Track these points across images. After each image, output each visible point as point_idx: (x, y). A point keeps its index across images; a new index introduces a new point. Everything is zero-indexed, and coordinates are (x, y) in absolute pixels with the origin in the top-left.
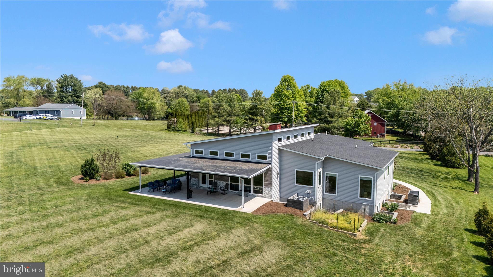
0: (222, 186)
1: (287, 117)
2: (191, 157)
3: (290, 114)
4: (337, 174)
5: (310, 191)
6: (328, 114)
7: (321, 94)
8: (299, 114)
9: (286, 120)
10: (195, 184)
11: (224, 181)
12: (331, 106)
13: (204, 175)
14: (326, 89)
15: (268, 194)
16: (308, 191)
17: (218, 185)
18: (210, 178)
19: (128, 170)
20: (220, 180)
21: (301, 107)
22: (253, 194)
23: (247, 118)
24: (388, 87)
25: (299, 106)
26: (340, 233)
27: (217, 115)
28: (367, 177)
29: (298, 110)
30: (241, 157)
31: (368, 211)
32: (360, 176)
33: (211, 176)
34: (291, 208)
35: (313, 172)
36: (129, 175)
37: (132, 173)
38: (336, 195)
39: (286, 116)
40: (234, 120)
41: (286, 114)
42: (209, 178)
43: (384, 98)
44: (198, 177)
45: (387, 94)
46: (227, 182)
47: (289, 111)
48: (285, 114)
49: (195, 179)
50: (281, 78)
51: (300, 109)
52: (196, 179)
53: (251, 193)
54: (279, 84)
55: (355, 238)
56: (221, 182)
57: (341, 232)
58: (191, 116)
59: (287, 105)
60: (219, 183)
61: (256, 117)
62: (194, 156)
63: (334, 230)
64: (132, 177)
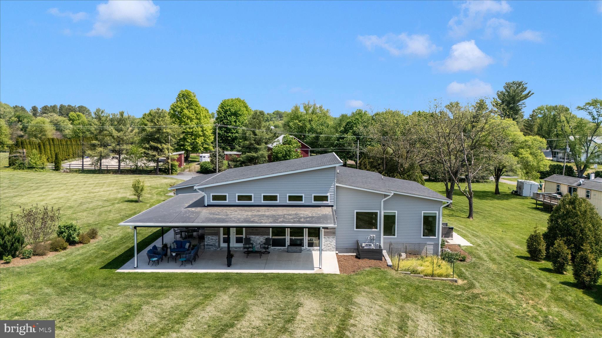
0: (259, 242)
1: (191, 144)
2: (205, 206)
3: (194, 140)
4: (396, 212)
5: (374, 235)
6: (254, 140)
7: (224, 116)
8: (205, 140)
9: (189, 149)
10: (211, 245)
11: (261, 235)
12: (257, 131)
13: (227, 230)
14: (229, 109)
15: (329, 245)
16: (372, 235)
17: (251, 242)
18: (237, 234)
19: (70, 235)
20: (253, 235)
21: (207, 132)
22: (307, 247)
23: (148, 146)
24: (297, 109)
25: (205, 130)
26: (439, 281)
27: (99, 143)
28: (430, 212)
29: (204, 135)
30: (289, 200)
31: (432, 251)
32: (423, 212)
33: (239, 230)
34: (367, 259)
35: (378, 211)
36: (72, 243)
37: (77, 239)
38: (396, 237)
39: (189, 143)
40: (127, 150)
41: (190, 141)
42: (235, 234)
43: (295, 121)
44: (217, 234)
45: (297, 118)
46: (266, 237)
47: (193, 137)
48: (188, 140)
49: (213, 238)
50: (178, 93)
51: (207, 133)
52: (215, 237)
53: (304, 248)
54: (175, 101)
55: (456, 284)
56: (257, 237)
57: (439, 279)
58: (44, 145)
59: (190, 128)
60: (253, 239)
61: (161, 145)
62: (209, 204)
63: (431, 279)
64: (78, 246)
